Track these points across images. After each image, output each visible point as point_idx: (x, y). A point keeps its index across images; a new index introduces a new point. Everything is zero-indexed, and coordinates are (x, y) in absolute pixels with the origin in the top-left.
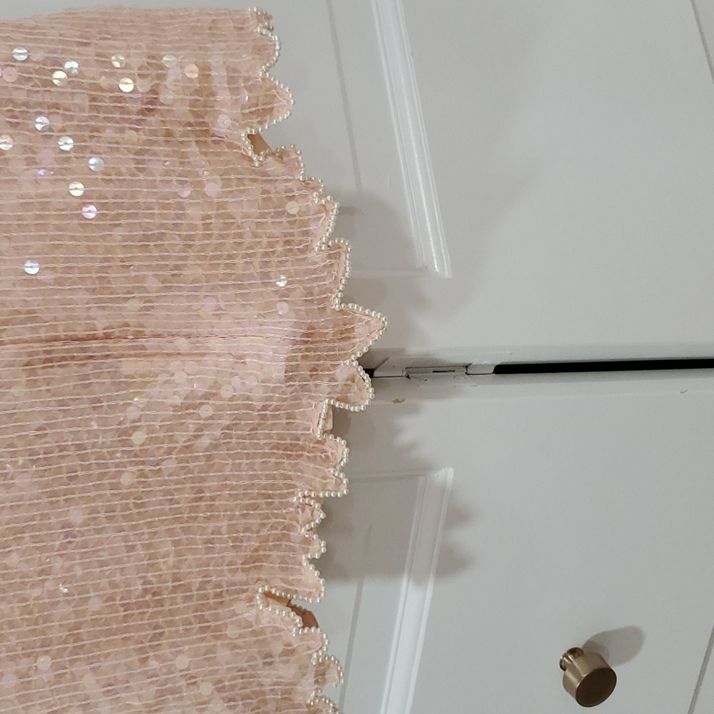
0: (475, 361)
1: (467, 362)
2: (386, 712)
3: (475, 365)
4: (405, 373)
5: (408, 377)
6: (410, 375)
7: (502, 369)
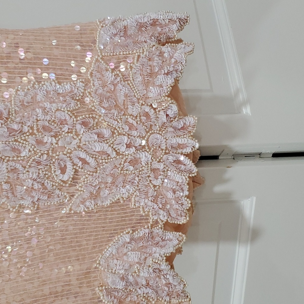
0: (263, 151)
1: (260, 151)
2: (233, 303)
3: (263, 153)
4: (232, 158)
5: (234, 159)
6: (235, 158)
7: (276, 155)
